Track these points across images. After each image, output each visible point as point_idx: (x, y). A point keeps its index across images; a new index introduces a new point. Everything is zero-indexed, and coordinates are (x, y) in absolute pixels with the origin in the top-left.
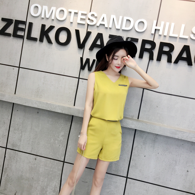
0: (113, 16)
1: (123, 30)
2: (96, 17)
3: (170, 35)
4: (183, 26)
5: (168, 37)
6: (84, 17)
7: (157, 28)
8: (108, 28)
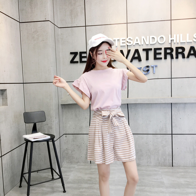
0: (143, 37)
1: (151, 44)
2: (132, 40)
3: (181, 42)
4: (188, 35)
5: (179, 43)
6: (124, 41)
7: (172, 39)
8: (141, 45)
